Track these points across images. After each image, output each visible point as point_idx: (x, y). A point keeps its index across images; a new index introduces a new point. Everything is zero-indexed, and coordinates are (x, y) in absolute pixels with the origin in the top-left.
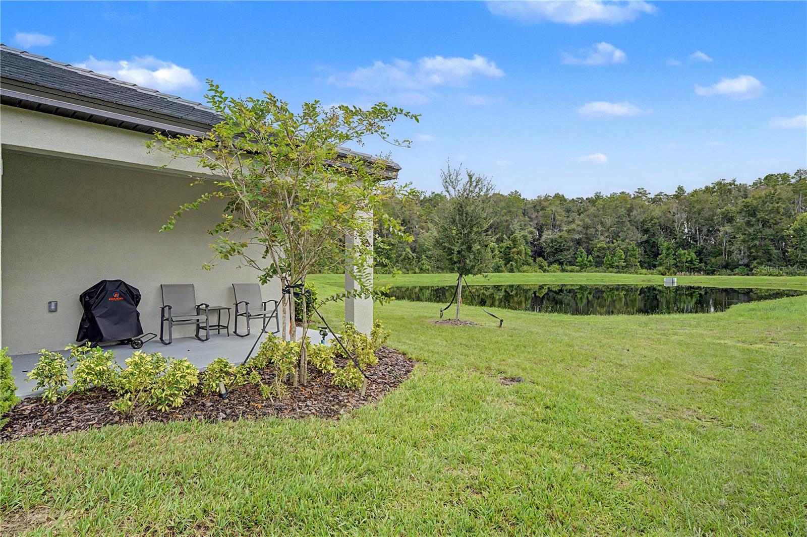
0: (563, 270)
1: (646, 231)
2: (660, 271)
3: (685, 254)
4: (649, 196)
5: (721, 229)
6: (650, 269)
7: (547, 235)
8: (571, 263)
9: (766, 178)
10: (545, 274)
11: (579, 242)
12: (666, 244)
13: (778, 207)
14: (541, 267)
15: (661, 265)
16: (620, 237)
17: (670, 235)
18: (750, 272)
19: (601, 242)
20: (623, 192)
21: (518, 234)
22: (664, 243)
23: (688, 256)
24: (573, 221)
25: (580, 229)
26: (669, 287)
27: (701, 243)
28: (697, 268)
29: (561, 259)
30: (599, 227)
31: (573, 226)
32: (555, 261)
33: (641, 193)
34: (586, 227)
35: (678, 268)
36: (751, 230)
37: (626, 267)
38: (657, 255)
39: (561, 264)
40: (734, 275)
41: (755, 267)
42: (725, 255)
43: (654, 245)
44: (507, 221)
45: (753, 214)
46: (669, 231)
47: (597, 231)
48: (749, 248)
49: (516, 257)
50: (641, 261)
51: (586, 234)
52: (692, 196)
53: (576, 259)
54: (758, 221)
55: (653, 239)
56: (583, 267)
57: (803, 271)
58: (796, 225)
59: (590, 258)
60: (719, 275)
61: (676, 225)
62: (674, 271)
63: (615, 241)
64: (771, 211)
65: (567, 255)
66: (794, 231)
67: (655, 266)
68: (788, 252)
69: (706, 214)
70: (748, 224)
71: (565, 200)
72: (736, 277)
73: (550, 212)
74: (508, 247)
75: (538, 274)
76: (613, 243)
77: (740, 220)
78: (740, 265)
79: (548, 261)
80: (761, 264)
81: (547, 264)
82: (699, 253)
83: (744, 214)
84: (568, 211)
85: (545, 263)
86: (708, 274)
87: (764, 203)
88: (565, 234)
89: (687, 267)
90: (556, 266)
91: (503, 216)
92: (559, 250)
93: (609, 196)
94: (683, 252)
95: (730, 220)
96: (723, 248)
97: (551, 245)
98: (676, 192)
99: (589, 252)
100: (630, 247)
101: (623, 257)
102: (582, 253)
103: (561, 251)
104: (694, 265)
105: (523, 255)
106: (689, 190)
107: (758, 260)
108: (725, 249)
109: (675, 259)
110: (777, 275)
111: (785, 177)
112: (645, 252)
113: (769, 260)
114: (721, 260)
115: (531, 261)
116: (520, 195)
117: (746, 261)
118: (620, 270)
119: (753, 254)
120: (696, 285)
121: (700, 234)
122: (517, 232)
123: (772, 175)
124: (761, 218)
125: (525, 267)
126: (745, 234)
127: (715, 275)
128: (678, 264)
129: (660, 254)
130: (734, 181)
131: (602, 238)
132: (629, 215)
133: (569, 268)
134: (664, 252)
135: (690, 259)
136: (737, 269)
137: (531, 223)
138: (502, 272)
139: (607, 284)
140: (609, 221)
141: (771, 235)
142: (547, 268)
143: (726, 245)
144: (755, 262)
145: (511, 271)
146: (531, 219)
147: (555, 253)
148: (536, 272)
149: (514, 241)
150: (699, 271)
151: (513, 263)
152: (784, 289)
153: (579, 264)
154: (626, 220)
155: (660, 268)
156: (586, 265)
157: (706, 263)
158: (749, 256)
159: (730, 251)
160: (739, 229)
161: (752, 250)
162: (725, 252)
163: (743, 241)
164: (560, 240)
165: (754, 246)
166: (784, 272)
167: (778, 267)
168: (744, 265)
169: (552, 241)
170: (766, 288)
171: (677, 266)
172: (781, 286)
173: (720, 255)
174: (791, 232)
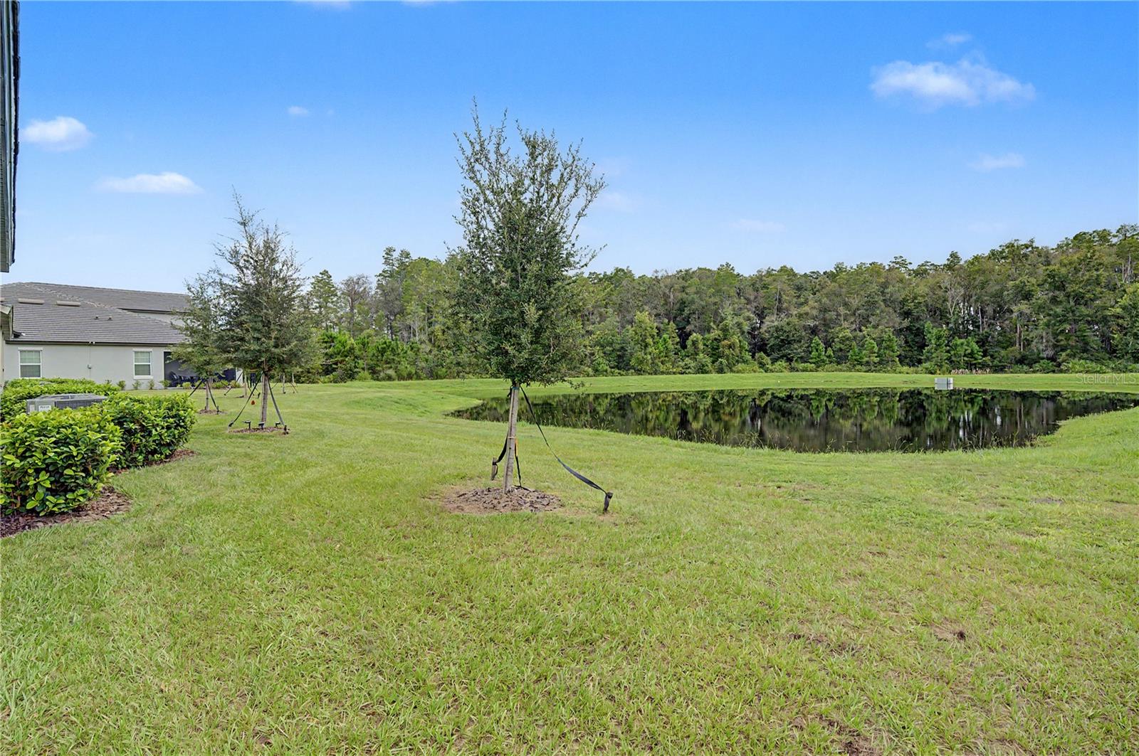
0: (793, 369)
1: (907, 314)
2: (927, 369)
3: (962, 344)
4: (910, 267)
5: (1014, 308)
6: (914, 365)
7: (771, 321)
8: (804, 360)
9: (1075, 238)
10: (769, 374)
11: (814, 331)
12: (935, 331)
13: (1098, 275)
14: (762, 365)
15: (928, 359)
16: (871, 323)
17: (941, 319)
18: (1056, 369)
19: (845, 330)
20: (873, 263)
21: (730, 321)
22: (932, 330)
23: (967, 348)
24: (806, 302)
25: (815, 312)
26: (941, 391)
27: (984, 330)
28: (979, 363)
29: (789, 354)
30: (842, 310)
31: (806, 309)
32: (782, 357)
33: (897, 263)
34: (824, 310)
35: (953, 364)
36: (1059, 310)
37: (880, 363)
38: (923, 346)
39: (790, 360)
40: (1034, 372)
41: (1063, 361)
42: (1020, 345)
43: (919, 332)
44: (715, 304)
45: (1062, 287)
46: (939, 313)
47: (838, 315)
48: (1055, 335)
49: (727, 352)
50: (900, 355)
51: (825, 320)
52: (972, 263)
53: (810, 353)
54: (1069, 296)
55: (917, 325)
56: (819, 364)
57: (1135, 366)
58: (1125, 301)
59: (830, 352)
60: (1012, 372)
61: (949, 304)
62: (947, 369)
63: (863, 328)
64: (1088, 282)
65: (798, 349)
66: (1123, 309)
67: (920, 362)
68: (1113, 338)
69: (993, 288)
70: (1054, 300)
71: (795, 275)
72: (1038, 375)
73: (774, 291)
74: (716, 339)
75: (757, 374)
76: (861, 331)
77: (1041, 296)
78: (1043, 359)
79: (771, 357)
80: (1074, 356)
81: (770, 362)
82: (982, 342)
83: (1047, 286)
84: (799, 288)
85: (767, 360)
86: (996, 371)
87: (1077, 270)
88: (795, 320)
89: (966, 362)
90: (783, 363)
91: (710, 297)
92: (786, 342)
93: (855, 267)
94: (959, 341)
95: (1027, 296)
96: (1017, 335)
97: (775, 335)
98: (948, 260)
99: (828, 344)
100: (885, 336)
101: (876, 349)
102: (818, 345)
103: (789, 343)
104: (976, 359)
105: (737, 350)
106: (966, 256)
107: (1068, 351)
108: (1020, 336)
109: (948, 352)
110: (1098, 372)
111: (1104, 236)
112: (906, 342)
113: (1085, 351)
114: (1017, 350)
115: (748, 356)
116: (732, 269)
117: (1050, 353)
118: (869, 367)
119: (1062, 343)
120: (979, 387)
121: (983, 318)
122: (729, 318)
123: (1084, 233)
124: (1073, 291)
125: (740, 366)
126: (1050, 315)
127: (1006, 372)
128: (953, 359)
129: (928, 346)
130: (1032, 241)
131: (846, 324)
132: (883, 292)
133: (801, 366)
134: (933, 342)
135: (969, 351)
136: (1037, 365)
137: (748, 306)
138: (707, 372)
139: (853, 387)
140: (855, 302)
141: (1089, 315)
142: (769, 366)
143: (1021, 332)
144: (1064, 354)
145: (721, 371)
146: (749, 301)
147: (781, 346)
148: (755, 372)
149: (725, 330)
150: (983, 367)
151: (724, 361)
152: (1108, 391)
153: (814, 360)
154: (879, 299)
155: (927, 365)
156: (823, 361)
157: (992, 356)
158: (1055, 346)
159: (1027, 340)
160: (1041, 308)
161: (1060, 338)
162: (1020, 343)
163: (1048, 325)
164: (787, 328)
165: (1063, 331)
166: (1107, 367)
167: (1097, 360)
168: (1048, 359)
169: (777, 329)
170: (1082, 390)
171: (952, 362)
172: (1107, 388)
173: (1013, 344)
174: (1119, 310)
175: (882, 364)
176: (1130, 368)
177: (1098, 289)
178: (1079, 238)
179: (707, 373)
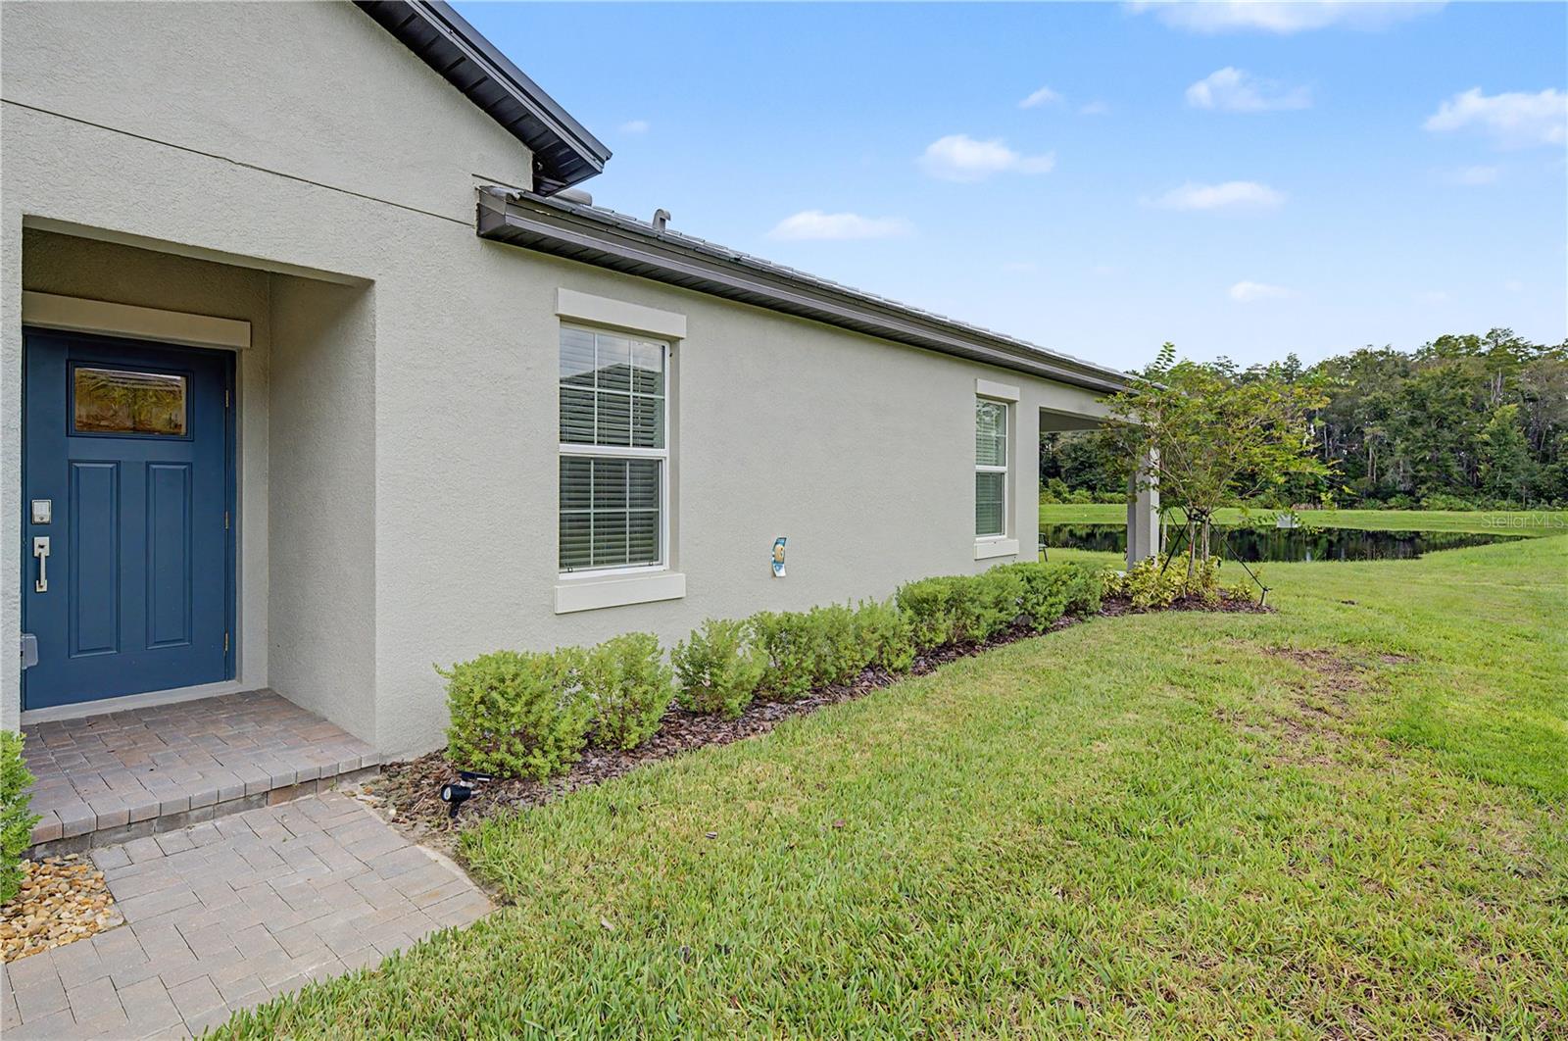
0: (1095, 500)
2: (1262, 502)
4: (1237, 371)
5: (1367, 430)
6: (1246, 499)
8: (1109, 488)
9: (1439, 342)
10: (1066, 506)
13: (1463, 394)
14: (1058, 494)
18: (1415, 504)
29: (1091, 481)
32: (1081, 484)
33: (1221, 365)
35: (1294, 498)
36: (1418, 433)
39: (1092, 488)
40: (1390, 508)
41: (1423, 496)
42: (1372, 475)
45: (1422, 407)
48: (1414, 464)
52: (1315, 371)
54: (1430, 418)
57: (1505, 503)
58: (1492, 425)
60: (1363, 509)
62: (1287, 502)
64: (1452, 402)
65: (1102, 474)
66: (1491, 435)
67: (1253, 494)
68: (1480, 470)
69: (1341, 404)
70: (1413, 422)
72: (1394, 512)
75: (1051, 506)
77: (1401, 413)
78: (1399, 492)
79: (1069, 484)
80: (1435, 491)
81: (1067, 491)
83: (1405, 405)
85: (1063, 487)
86: (1344, 507)
87: (1440, 386)
89: (1309, 496)
90: (1084, 492)
92: (1087, 465)
95: (1382, 416)
96: (1369, 463)
97: (1072, 456)
98: (1285, 363)
103: (1091, 467)
104: (1321, 491)
106: (1307, 362)
107: (1429, 484)
108: (1373, 465)
110: (1461, 510)
111: (1472, 342)
113: (1448, 484)
114: (1367, 483)
117: (1408, 485)
119: (1422, 474)
120: (1324, 527)
121: (1328, 437)
123: (1450, 337)
124: (1435, 412)
126: (1408, 440)
127: (1356, 508)
128: (1295, 491)
130: (1388, 348)
133: (1106, 496)
135: (1313, 481)
136: (1393, 499)
141: (1452, 442)
142: (1067, 495)
143: (1373, 459)
144: (1424, 487)
147: (1080, 470)
152: (1473, 532)
155: (1262, 498)
157: (1340, 488)
158: (1414, 477)
159: (1382, 469)
160: (1397, 431)
161: (1420, 467)
162: (1372, 471)
163: (1406, 451)
164: (1088, 448)
165: (1423, 460)
166: (1473, 503)
167: (1462, 496)
168: (1405, 492)
169: (1075, 448)
170: (1444, 531)
171: (1291, 494)
173: (1364, 475)
174: (1486, 437)
176: (1497, 505)
177: (1464, 410)
178: (1443, 342)
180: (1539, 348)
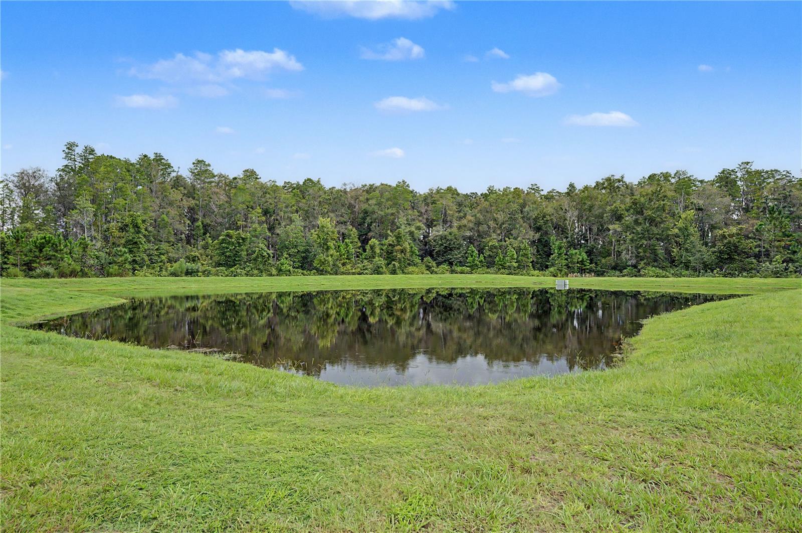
0: (452, 272)
1: (538, 229)
2: (551, 273)
3: (576, 253)
4: (542, 193)
5: (611, 227)
6: (542, 270)
7: (437, 232)
8: (461, 264)
9: (649, 178)
10: (434, 276)
11: (471, 240)
12: (557, 243)
13: (664, 205)
14: (429, 268)
15: (553, 265)
16: (512, 235)
17: (562, 234)
18: (638, 274)
19: (493, 240)
20: (516, 188)
21: (404, 229)
22: (556, 242)
23: (579, 257)
24: (465, 215)
25: (471, 225)
26: (560, 290)
27: (591, 243)
28: (588, 269)
29: (451, 259)
30: (491, 223)
31: (464, 222)
32: (445, 261)
33: (534, 189)
34: (478, 223)
35: (569, 269)
36: (639, 229)
37: (518, 267)
38: (549, 255)
39: (451, 264)
40: (623, 276)
41: (642, 268)
42: (614, 255)
43: (546, 244)
44: (392, 214)
45: (641, 212)
46: (561, 229)
47: (489, 227)
48: (637, 248)
49: (399, 256)
50: (533, 261)
51: (478, 231)
52: (583, 192)
53: (467, 258)
54: (646, 219)
55: (546, 238)
56: (473, 268)
57: (687, 272)
58: (680, 224)
59: (482, 258)
60: (609, 276)
61: (567, 222)
62: (565, 272)
63: (507, 239)
64: (657, 209)
65: (456, 255)
66: (679, 230)
67: (547, 267)
68: (673, 252)
69: (596, 211)
70: (636, 222)
71: (458, 194)
72: (626, 278)
73: (441, 206)
74: (390, 245)
75: (423, 276)
76: (505, 241)
77: (629, 219)
78: (629, 266)
79: (437, 261)
80: (649, 264)
81: (434, 264)
82: (589, 253)
83: (632, 211)
84: (460, 205)
86: (598, 275)
87: (650, 200)
88: (455, 230)
89: (579, 268)
90: (445, 266)
91: (388, 209)
92: (448, 249)
93: (502, 190)
94: (574, 251)
95: (619, 218)
96: (613, 248)
97: (440, 242)
98: (568, 188)
99: (481, 251)
100: (522, 246)
101: (515, 256)
102: (473, 252)
103: (451, 250)
104: (585, 266)
105: (408, 255)
106: (579, 186)
107: (645, 261)
108: (614, 249)
109: (566, 259)
110: (663, 277)
111: (666, 176)
112: (538, 251)
113: (655, 261)
114: (611, 260)
115: (417, 260)
116: (408, 186)
117: (634, 261)
118: (511, 271)
119: (641, 254)
120: (587, 288)
121: (590, 234)
122: (403, 227)
123: (655, 175)
124: (648, 216)
125: (411, 269)
126: (633, 233)
127: (605, 276)
128: (570, 265)
129: (552, 254)
130: (622, 177)
131: (494, 236)
132: (522, 212)
133: (459, 269)
134: (556, 251)
135: (581, 259)
136: (625, 270)
137: (420, 218)
139: (499, 287)
140: (501, 217)
141: (658, 234)
142: (436, 270)
143: (615, 245)
144: (642, 263)
145: (394, 272)
146: (421, 214)
147: (444, 252)
148: (423, 273)
149: (398, 237)
150: (590, 271)
151: (397, 264)
153: (469, 264)
154: (519, 216)
155: (552, 269)
156: (476, 265)
157: (596, 263)
158: (637, 257)
159: (619, 252)
160: (627, 228)
161: (640, 250)
162: (614, 253)
163: (632, 240)
164: (449, 237)
165: (641, 245)
166: (670, 273)
167: (663, 268)
168: (632, 266)
169: (442, 238)
170: (654, 290)
171: (569, 267)
172: (670, 289)
173: (610, 255)
174: (676, 231)
175: (521, 268)
176: (683, 274)
177: (664, 215)
178: (652, 177)
179: (382, 274)
180: (701, 182)
